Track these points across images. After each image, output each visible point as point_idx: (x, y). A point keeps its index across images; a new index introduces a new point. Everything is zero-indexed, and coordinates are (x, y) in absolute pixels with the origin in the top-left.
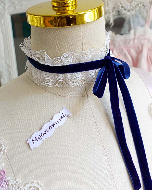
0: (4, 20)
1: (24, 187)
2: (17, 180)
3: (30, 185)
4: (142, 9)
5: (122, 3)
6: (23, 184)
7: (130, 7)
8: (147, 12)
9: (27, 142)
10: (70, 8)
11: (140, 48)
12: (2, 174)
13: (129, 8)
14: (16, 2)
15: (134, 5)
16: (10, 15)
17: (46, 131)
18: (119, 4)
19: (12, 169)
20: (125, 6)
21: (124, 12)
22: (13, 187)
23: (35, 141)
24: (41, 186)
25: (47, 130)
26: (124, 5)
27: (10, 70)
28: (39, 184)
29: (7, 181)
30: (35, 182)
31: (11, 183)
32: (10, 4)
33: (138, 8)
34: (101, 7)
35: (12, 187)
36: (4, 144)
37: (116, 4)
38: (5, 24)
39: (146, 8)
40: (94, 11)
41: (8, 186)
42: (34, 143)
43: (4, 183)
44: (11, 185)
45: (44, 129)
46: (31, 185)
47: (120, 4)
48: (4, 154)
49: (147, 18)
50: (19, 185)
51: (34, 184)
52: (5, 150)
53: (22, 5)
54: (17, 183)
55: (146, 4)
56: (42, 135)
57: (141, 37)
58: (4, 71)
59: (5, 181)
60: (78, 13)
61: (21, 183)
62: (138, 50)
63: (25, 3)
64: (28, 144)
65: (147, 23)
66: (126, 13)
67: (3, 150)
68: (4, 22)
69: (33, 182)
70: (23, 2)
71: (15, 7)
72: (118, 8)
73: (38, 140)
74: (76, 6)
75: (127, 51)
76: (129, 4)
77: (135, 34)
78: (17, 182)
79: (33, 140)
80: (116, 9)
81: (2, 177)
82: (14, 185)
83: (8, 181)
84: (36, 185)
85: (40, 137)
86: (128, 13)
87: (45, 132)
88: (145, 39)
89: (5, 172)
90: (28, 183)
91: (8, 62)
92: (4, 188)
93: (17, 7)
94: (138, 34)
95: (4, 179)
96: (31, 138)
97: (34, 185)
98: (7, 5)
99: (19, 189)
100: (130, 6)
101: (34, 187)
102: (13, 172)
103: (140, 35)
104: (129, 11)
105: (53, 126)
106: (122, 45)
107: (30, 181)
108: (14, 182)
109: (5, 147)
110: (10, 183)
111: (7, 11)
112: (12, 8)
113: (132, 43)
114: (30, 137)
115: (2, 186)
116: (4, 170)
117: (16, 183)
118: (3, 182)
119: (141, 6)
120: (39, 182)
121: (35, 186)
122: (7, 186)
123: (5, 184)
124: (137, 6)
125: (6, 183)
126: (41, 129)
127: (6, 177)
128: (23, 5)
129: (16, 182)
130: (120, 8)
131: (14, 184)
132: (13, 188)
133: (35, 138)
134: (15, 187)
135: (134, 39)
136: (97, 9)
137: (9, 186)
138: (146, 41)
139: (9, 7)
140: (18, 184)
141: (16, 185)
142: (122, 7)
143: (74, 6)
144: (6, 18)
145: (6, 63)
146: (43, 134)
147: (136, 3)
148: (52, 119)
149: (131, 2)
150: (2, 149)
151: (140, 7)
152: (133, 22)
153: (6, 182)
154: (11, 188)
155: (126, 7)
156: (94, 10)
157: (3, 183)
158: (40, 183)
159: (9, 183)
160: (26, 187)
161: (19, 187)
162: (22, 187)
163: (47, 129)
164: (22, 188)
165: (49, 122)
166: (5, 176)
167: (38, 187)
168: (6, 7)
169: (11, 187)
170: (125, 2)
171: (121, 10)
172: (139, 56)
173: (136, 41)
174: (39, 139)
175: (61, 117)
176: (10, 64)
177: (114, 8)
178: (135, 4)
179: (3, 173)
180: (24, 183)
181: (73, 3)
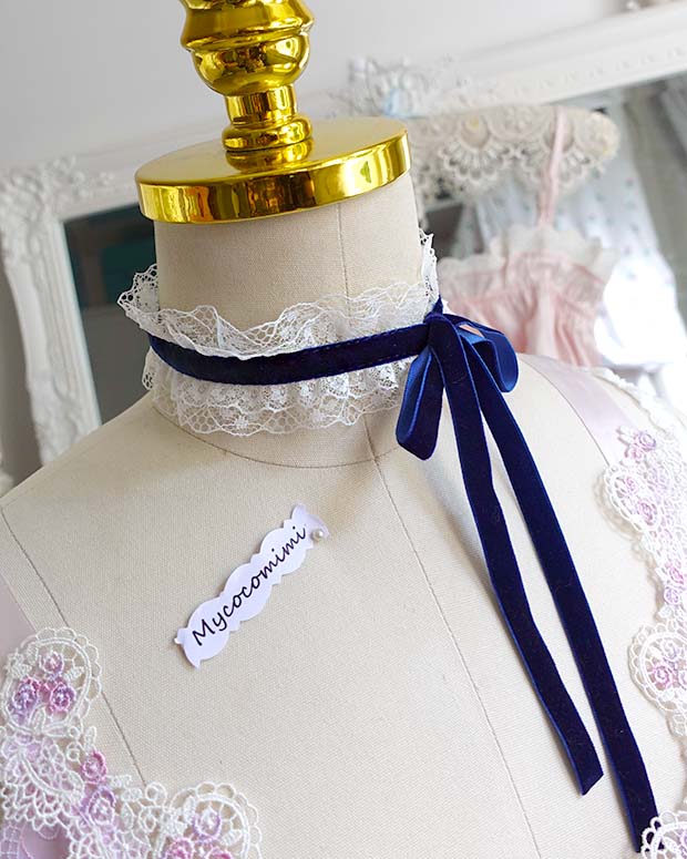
0: (40, 241)
1: (180, 809)
2: (149, 786)
3: (201, 798)
4: (523, 164)
5: (452, 147)
6: (175, 798)
7: (481, 161)
8: (539, 174)
9: (173, 641)
10: (289, 154)
11: (529, 300)
12: (94, 767)
13: (476, 164)
14: (81, 176)
15: (493, 154)
16: (60, 221)
17: (242, 596)
18: (440, 153)
19: (129, 748)
20: (463, 157)
21: (460, 178)
22: (136, 813)
23: (204, 635)
24: (239, 799)
25: (243, 592)
26: (458, 156)
27: (72, 416)
28: (231, 794)
29: (112, 794)
30: (217, 786)
31: (129, 800)
32: (58, 185)
33: (506, 164)
34: (397, 139)
35: (133, 815)
36: (92, 658)
37: (431, 154)
38: (46, 252)
39: (537, 158)
40: (375, 154)
41: (118, 811)
42: (200, 644)
43: (102, 802)
44: (131, 804)
45: (232, 588)
46: (202, 800)
47: (445, 152)
48: (92, 694)
49: (543, 195)
50: (159, 802)
51: (214, 793)
52: (98, 679)
53: (100, 184)
54: (150, 796)
55: (534, 147)
56: (228, 612)
57: (529, 261)
58: (53, 423)
59: (106, 794)
60: (320, 164)
61: (166, 794)
62: (521, 308)
63: (111, 177)
64: (181, 648)
65: (543, 215)
66: (467, 180)
67: (91, 676)
68: (41, 247)
69: (209, 789)
70: (103, 175)
71: (76, 194)
72: (439, 167)
73: (213, 633)
74: (309, 145)
75: (485, 313)
76: (475, 151)
77: (505, 253)
78: (151, 794)
79: (194, 633)
80: (433, 171)
81: (94, 780)
82: (142, 806)
83: (117, 791)
84: (223, 799)
85: (222, 618)
86: (476, 183)
87: (237, 600)
88: (542, 266)
89: (103, 758)
90: (192, 793)
91: (63, 389)
92: (105, 818)
93: (83, 193)
94: (515, 252)
95: (100, 788)
96: (186, 626)
97: (214, 799)
98: (46, 186)
99: (162, 817)
100: (480, 157)
101: (216, 804)
102: (132, 755)
103: (525, 255)
104: (476, 175)
105: (266, 577)
106: (465, 294)
107: (199, 786)
108: (141, 794)
109: (94, 664)
110: (126, 798)
111: (48, 209)
112: (65, 198)
113: (497, 284)
114: (182, 622)
115: (95, 811)
116: (99, 753)
117: (147, 797)
118: (97, 797)
119: (518, 154)
120: (232, 786)
121: (219, 800)
122: (113, 810)
123: (106, 805)
124: (504, 157)
125: (112, 801)
126: (222, 588)
127: (109, 777)
128: (106, 183)
129: (146, 791)
130: (447, 166)
131: (140, 800)
132: (140, 818)
133: (204, 623)
134: (146, 811)
135: (504, 270)
136: (383, 146)
137: (123, 810)
138: (548, 273)
139: (57, 193)
140: (154, 800)
141: (146, 803)
142: (452, 163)
143: (304, 146)
144: (46, 233)
145: (56, 390)
146: (230, 606)
147: (499, 147)
148: (257, 550)
149: (481, 145)
150: (84, 675)
151: (515, 158)
152: (489, 221)
153: (110, 796)
154: (130, 818)
155: (466, 162)
156: (374, 151)
157: (98, 801)
158: (235, 791)
159: (123, 799)
160: (186, 810)
161: (161, 810)
162: (171, 809)
163: (244, 588)
164: (170, 812)
165: (249, 562)
166: (104, 773)
167: (232, 805)
168: (44, 196)
169: (129, 812)
170: (460, 147)
171: (447, 172)
172: (529, 327)
173: (512, 276)
174: (217, 625)
175: (292, 540)
176: (73, 395)
177: (426, 168)
178: (495, 150)
179: (97, 762)
180: (179, 794)
181: (297, 136)
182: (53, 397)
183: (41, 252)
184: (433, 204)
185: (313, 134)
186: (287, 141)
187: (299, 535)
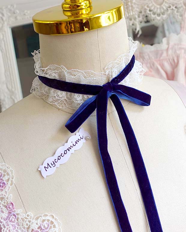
0: (3, 35)
1: (37, 221)
2: (28, 213)
3: (44, 218)
4: (175, 12)
5: (150, 5)
6: (35, 217)
7: (160, 10)
8: (181, 16)
9: (38, 170)
10: (84, 12)
11: (176, 61)
12: (11, 207)
13: (159, 11)
14: (18, 11)
15: (165, 8)
16: (10, 28)
17: (61, 156)
18: (146, 7)
19: (22, 201)
20: (154, 9)
21: (153, 16)
22: (23, 221)
23: (48, 168)
24: (56, 219)
25: (61, 155)
26: (152, 8)
27: (13, 97)
28: (53, 217)
29: (16, 215)
30: (49, 215)
31: (21, 217)
32: (9, 14)
33: (170, 11)
34: (120, 7)
35: (22, 222)
36: (12, 173)
37: (143, 7)
38: (5, 38)
39: (181, 10)
41: (17, 220)
42: (46, 171)
43: (13, 217)
44: (21, 218)
45: (58, 154)
46: (44, 219)
47: (148, 7)
48: (11, 185)
49: (183, 23)
50: (30, 219)
51: (48, 217)
52: (13, 180)
53: (25, 15)
54: (28, 217)
55: (180, 6)
56: (56, 161)
57: (176, 46)
58: (6, 99)
59: (14, 215)
61: (33, 216)
62: (173, 63)
63: (29, 12)
64: (40, 171)
65: (182, 29)
66: (156, 17)
67: (11, 179)
68: (3, 36)
69: (46, 215)
70: (26, 11)
71: (16, 18)
72: (145, 12)
73: (51, 167)
75: (160, 65)
76: (158, 6)
77: (168, 44)
78: (28, 216)
79: (45, 167)
80: (143, 13)
81: (10, 210)
82: (25, 219)
83: (18, 214)
84: (51, 219)
85: (54, 163)
86: (159, 18)
87: (59, 157)
88: (181, 49)
89: (14, 204)
90: (41, 216)
91: (10, 87)
92: (13, 222)
93: (18, 18)
94: (171, 43)
95: (12, 213)
96: (42, 165)
97: (48, 219)
98: (5, 15)
99: (31, 223)
100: (160, 8)
101: (48, 220)
102: (23, 204)
103: (175, 44)
104: (159, 15)
105: (69, 150)
106: (153, 58)
107: (43, 214)
108: (25, 216)
109: (12, 175)
110: (20, 216)
111: (6, 23)
112: (12, 19)
113: (165, 54)
114: (41, 164)
115: (10, 220)
116: (13, 203)
117: (27, 217)
118: (11, 216)
120: (54, 215)
121: (49, 219)
122: (16, 220)
123: (14, 218)
124: (169, 9)
125: (16, 217)
126: (54, 153)
127: (15, 210)
128: (26, 14)
129: (27, 215)
130: (148, 12)
131: (25, 217)
132: (24, 223)
133: (48, 164)
134: (26, 221)
135: (167, 50)
136: (115, 10)
137: (19, 220)
138: (183, 51)
139: (9, 17)
140: (29, 218)
141: (26, 218)
142: (150, 11)
144: (5, 32)
145: (7, 88)
146: (57, 159)
147: (167, 5)
148: (67, 142)
149: (161, 4)
150: (9, 178)
151: (173, 9)
153: (15, 216)
154: (21, 223)
155: (155, 10)
156: (112, 11)
157: (12, 217)
158: (55, 217)
159: (19, 217)
160: (39, 221)
161: (31, 221)
162: (34, 220)
163: (62, 154)
164: (34, 221)
165: (64, 145)
166: (14, 208)
167: (53, 221)
168: (4, 19)
169: (21, 221)
170: (153, 5)
171: (149, 14)
172: (175, 70)
173: (170, 52)
174: (52, 165)
175: (78, 139)
176: (13, 90)
177: (141, 12)
178: (166, 6)
179: (12, 205)
180: (37, 216)
181: (86, 5)
182: (6, 90)
183: (3, 39)
184: (144, 25)
185: (92, 5)
186: (83, 7)
187: (81, 138)
